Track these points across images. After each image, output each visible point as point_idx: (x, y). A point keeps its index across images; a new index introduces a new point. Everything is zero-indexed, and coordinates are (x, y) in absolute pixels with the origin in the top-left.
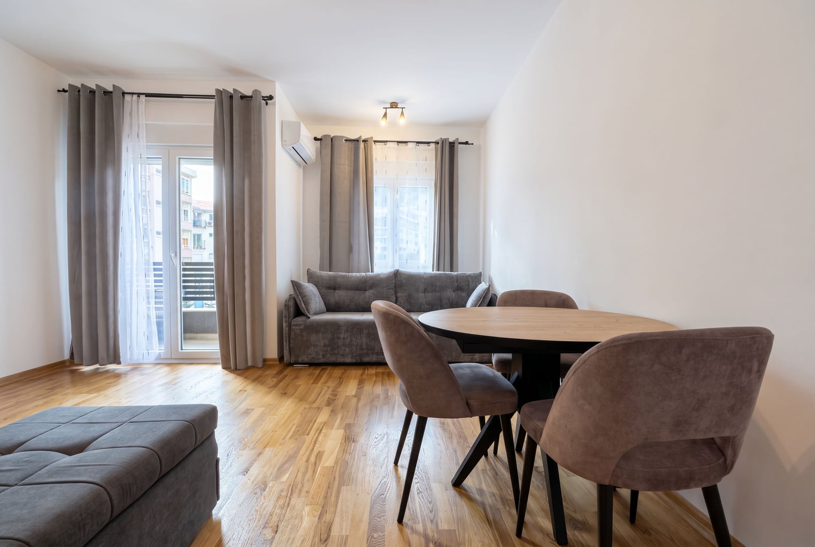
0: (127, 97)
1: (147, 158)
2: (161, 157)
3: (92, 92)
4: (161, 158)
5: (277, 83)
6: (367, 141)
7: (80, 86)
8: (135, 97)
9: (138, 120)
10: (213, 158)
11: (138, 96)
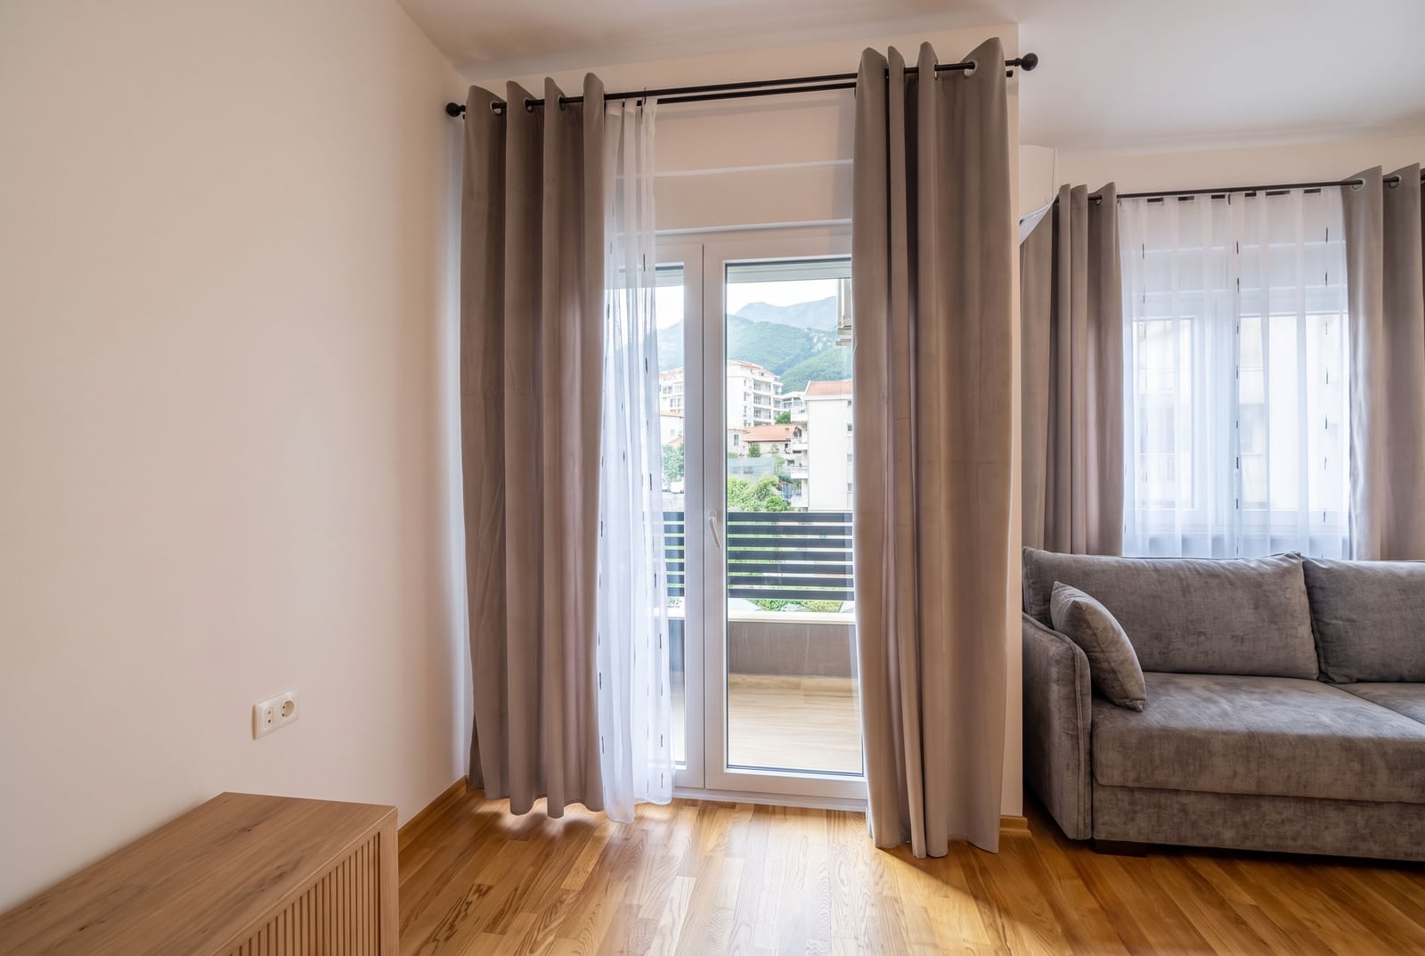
0: (614, 109)
1: (657, 269)
2: (682, 264)
3: (534, 105)
4: (680, 268)
5: (1020, 26)
6: (1100, 198)
7: (503, 95)
8: (631, 105)
9: (639, 170)
10: (850, 255)
11: (639, 103)
